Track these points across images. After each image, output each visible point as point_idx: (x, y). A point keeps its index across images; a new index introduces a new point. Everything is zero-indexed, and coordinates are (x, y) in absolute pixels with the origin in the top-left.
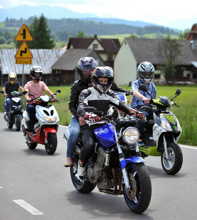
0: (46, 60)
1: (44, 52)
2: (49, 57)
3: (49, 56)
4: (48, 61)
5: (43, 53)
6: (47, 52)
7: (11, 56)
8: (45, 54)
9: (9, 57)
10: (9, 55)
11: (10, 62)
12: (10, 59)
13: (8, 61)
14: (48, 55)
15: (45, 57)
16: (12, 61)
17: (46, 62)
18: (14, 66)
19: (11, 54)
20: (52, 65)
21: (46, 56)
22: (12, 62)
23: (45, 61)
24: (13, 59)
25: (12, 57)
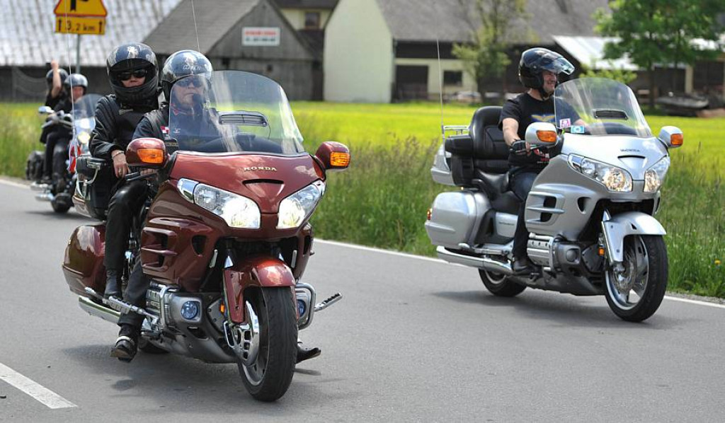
0: (123, 26)
2: (131, 18)
3: (133, 14)
4: (128, 28)
7: (18, 11)
8: (119, 9)
9: (14, 14)
10: (13, 8)
11: (17, 30)
12: (15, 21)
13: (11, 25)
14: (129, 12)
15: (120, 16)
16: (21, 26)
17: (124, 32)
18: (29, 41)
21: (124, 14)
22: (22, 31)
23: (119, 29)
24: (24, 22)
25: (23, 15)
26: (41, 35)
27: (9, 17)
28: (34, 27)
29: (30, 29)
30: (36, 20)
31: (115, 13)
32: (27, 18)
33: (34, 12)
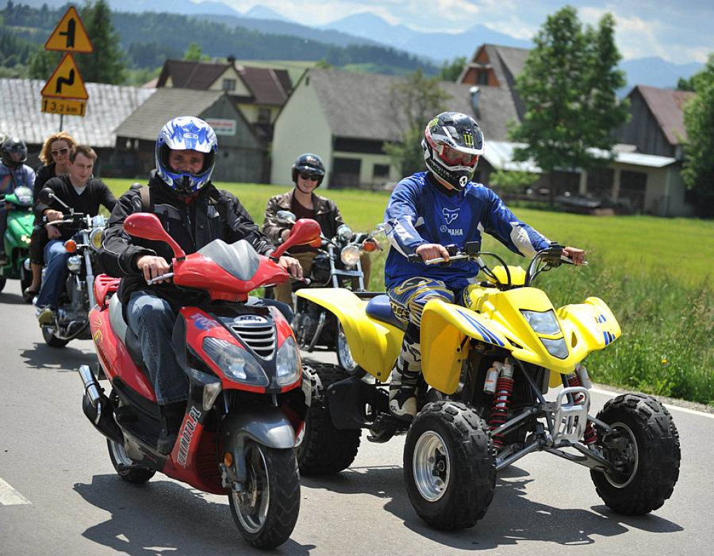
0: (103, 112)
1: (100, 92)
2: (110, 105)
3: (112, 102)
4: (107, 115)
5: (97, 94)
6: (107, 91)
7: (16, 96)
8: (101, 97)
9: (11, 98)
10: (11, 93)
11: (14, 111)
12: (13, 103)
13: (9, 106)
14: (109, 100)
15: (101, 104)
16: (17, 107)
17: (104, 117)
18: (23, 122)
19: (17, 90)
20: (117, 125)
21: (105, 102)
22: (17, 112)
23: (100, 115)
24: (20, 105)
25: (19, 98)
26: (33, 117)
27: (7, 100)
28: (28, 109)
29: (25, 112)
30: (30, 103)
31: (97, 101)
32: (22, 101)
33: (29, 96)
